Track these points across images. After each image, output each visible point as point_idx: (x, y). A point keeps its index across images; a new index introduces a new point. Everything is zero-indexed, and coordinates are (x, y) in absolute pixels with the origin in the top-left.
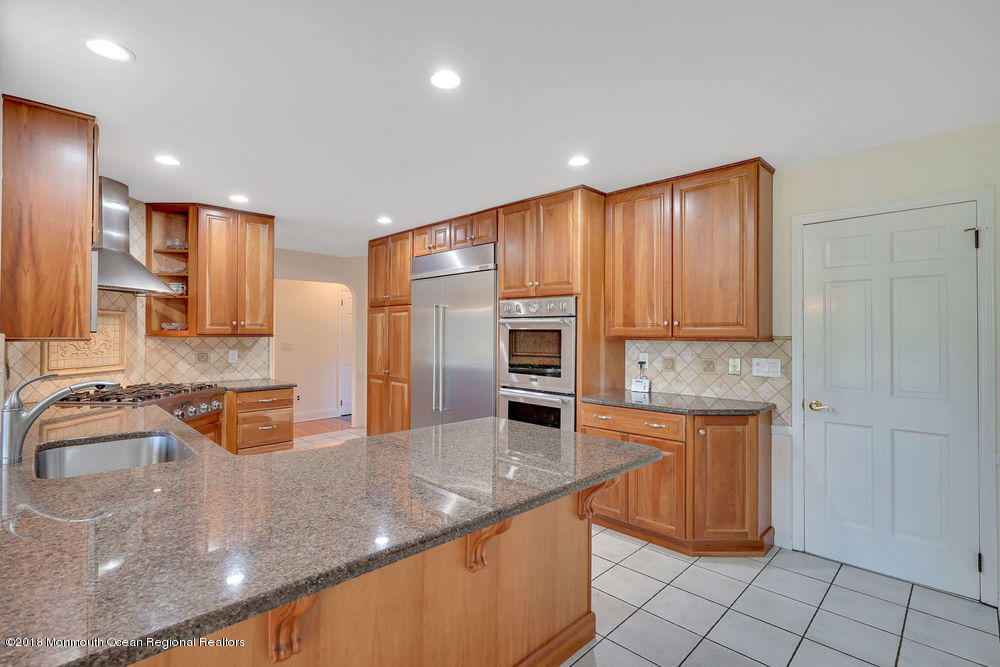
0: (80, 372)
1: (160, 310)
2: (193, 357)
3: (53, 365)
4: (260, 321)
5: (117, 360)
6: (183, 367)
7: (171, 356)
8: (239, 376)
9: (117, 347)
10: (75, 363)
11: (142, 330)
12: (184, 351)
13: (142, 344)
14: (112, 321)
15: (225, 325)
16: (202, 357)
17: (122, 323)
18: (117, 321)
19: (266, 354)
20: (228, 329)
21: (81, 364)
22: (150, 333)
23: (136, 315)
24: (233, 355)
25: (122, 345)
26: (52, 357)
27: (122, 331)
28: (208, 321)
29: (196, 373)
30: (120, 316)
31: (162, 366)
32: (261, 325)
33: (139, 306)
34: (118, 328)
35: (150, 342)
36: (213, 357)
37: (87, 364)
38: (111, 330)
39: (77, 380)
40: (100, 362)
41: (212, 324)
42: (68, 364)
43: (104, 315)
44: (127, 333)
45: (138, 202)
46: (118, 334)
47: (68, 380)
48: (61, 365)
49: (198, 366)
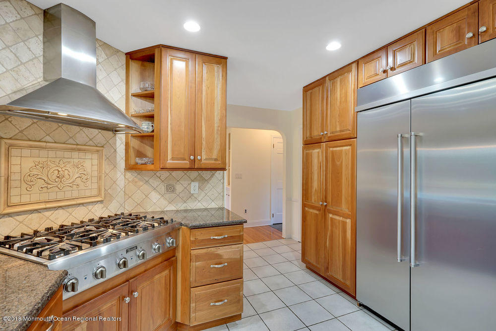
0: (48, 205)
1: (137, 147)
2: (162, 188)
3: (14, 200)
4: (214, 156)
5: (95, 192)
6: (154, 196)
7: (145, 187)
8: (199, 206)
9: (95, 180)
10: (45, 197)
11: (122, 164)
12: (155, 183)
13: (121, 177)
14: (89, 156)
15: (184, 159)
16: (170, 189)
17: (100, 158)
18: (95, 156)
19: (222, 185)
20: (186, 163)
21: (53, 196)
22: (130, 168)
23: (115, 151)
24: (194, 187)
25: (99, 178)
26: (13, 192)
27: (100, 165)
28: (170, 157)
29: (165, 202)
30: (98, 151)
31: (138, 196)
32: (216, 160)
33: (118, 142)
34: (95, 162)
35: (129, 174)
36: (179, 188)
37: (59, 198)
38: (87, 164)
39: (47, 214)
40: (75, 194)
41: (173, 159)
42: (35, 198)
43: (79, 150)
44: (106, 167)
45: (118, 51)
46: (95, 168)
47: (35, 216)
48: (25, 199)
49: (167, 196)
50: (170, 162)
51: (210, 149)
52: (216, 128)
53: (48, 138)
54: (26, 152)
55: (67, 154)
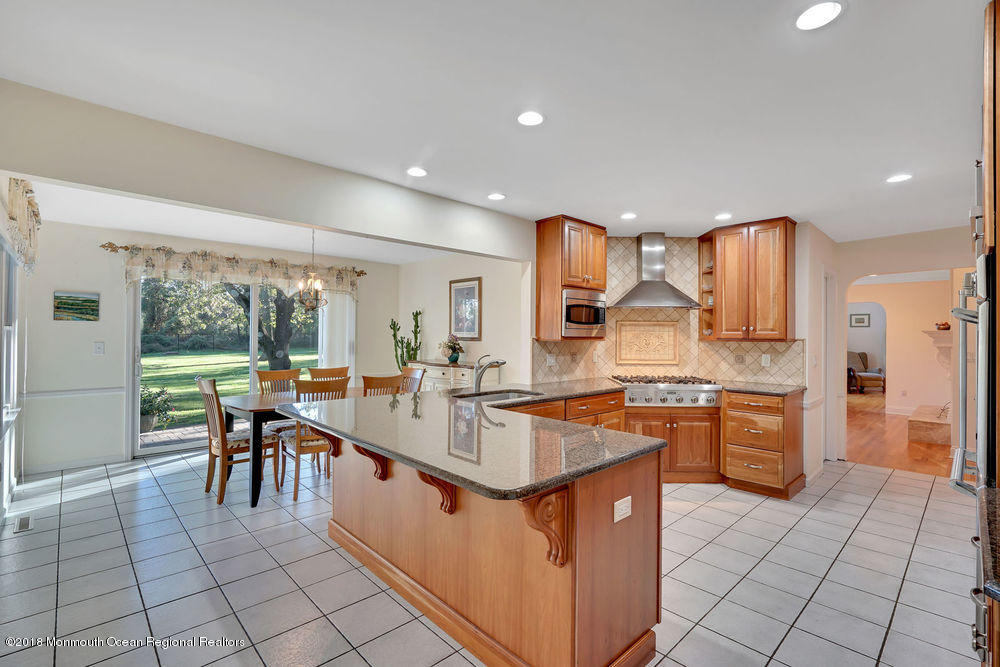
0: (640, 362)
1: (706, 320)
2: (731, 359)
3: (623, 357)
4: (770, 326)
5: (671, 357)
6: (724, 366)
7: (716, 357)
8: (772, 380)
9: (671, 347)
10: (638, 357)
11: (695, 335)
12: (726, 353)
13: (694, 346)
14: (667, 329)
15: (738, 331)
16: (740, 360)
17: (676, 330)
18: (672, 329)
19: (801, 361)
20: (739, 334)
21: (643, 357)
22: (702, 338)
23: (690, 324)
24: (765, 359)
25: (675, 346)
26: (623, 352)
27: (675, 335)
28: (724, 327)
29: (735, 373)
30: (674, 325)
31: (709, 364)
32: (772, 330)
33: (692, 316)
34: (672, 333)
35: (701, 344)
36: (749, 359)
37: (647, 358)
38: (665, 335)
39: (640, 368)
40: (657, 357)
41: (727, 330)
42: (633, 357)
43: (659, 325)
44: (681, 338)
45: (691, 239)
46: (672, 338)
47: (633, 367)
48: (628, 357)
49: (736, 367)
50: (724, 333)
51: (765, 319)
52: (771, 294)
53: (640, 319)
54: (628, 328)
55: (651, 328)
